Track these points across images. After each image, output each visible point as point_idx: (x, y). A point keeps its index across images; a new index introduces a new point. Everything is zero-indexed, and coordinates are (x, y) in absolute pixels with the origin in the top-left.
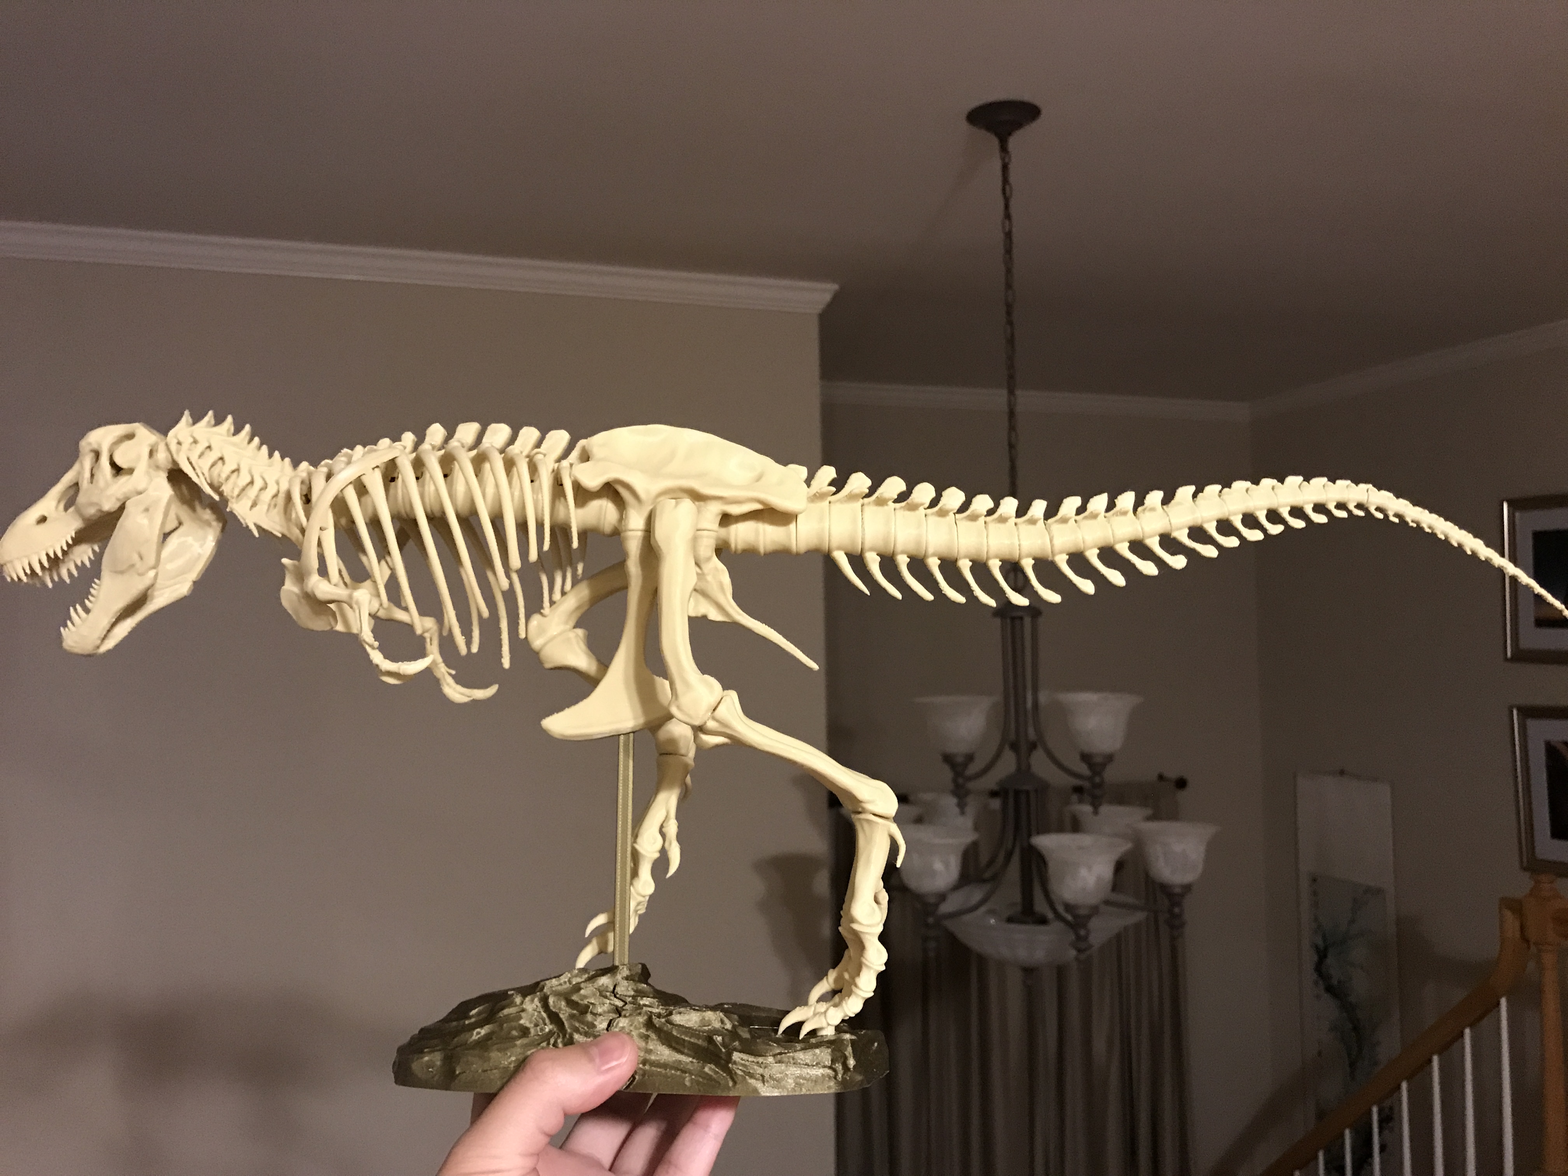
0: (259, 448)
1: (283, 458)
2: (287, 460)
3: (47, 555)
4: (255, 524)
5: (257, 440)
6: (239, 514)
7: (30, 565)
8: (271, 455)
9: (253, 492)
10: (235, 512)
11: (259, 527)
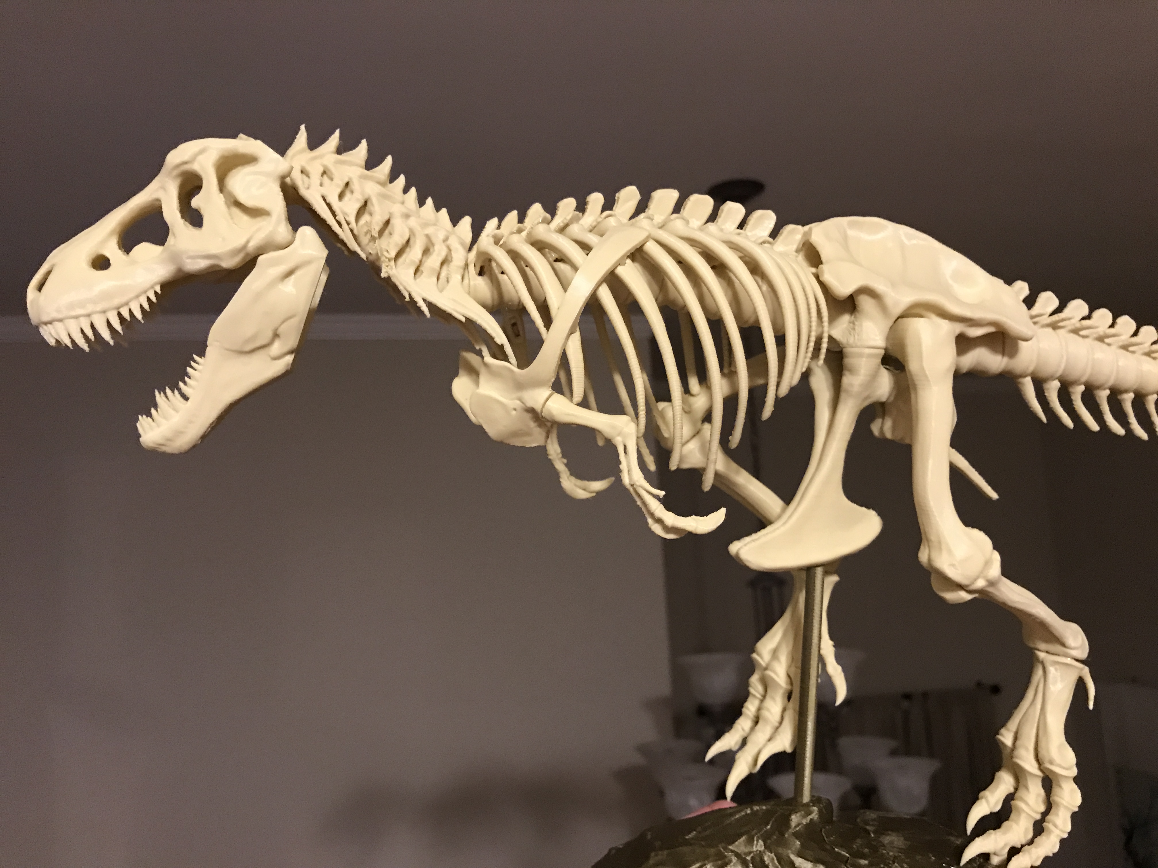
0: (406, 191)
1: (438, 209)
2: (444, 211)
3: (119, 315)
4: (424, 300)
5: (401, 180)
6: (401, 284)
7: (92, 326)
8: (421, 203)
9: (415, 253)
10: (394, 280)
11: (431, 306)
